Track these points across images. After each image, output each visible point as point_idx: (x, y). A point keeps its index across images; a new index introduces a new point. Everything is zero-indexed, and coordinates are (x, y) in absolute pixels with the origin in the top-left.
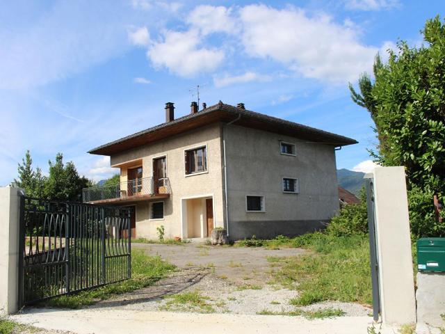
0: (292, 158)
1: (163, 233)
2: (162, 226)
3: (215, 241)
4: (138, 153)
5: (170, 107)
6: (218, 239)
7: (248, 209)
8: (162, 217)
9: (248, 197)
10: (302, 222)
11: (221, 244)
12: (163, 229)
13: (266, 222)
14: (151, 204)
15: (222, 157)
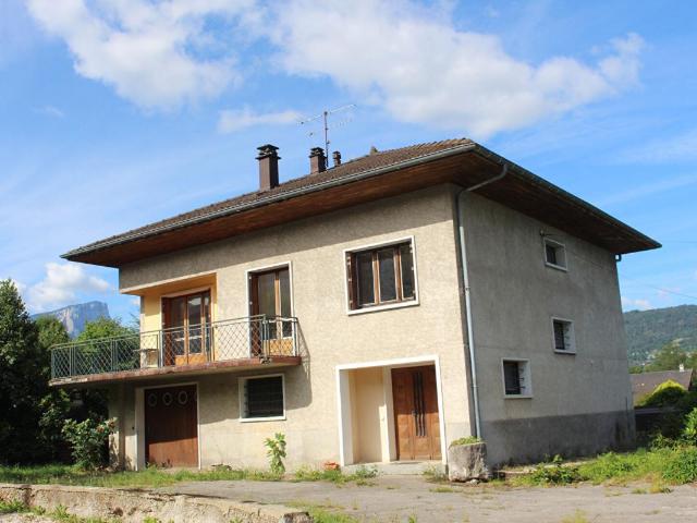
0: (561, 274)
1: (282, 453)
2: (278, 436)
3: (465, 473)
4: (201, 260)
5: (270, 155)
6: (471, 467)
7: (508, 392)
8: (281, 414)
9: (505, 362)
10: (585, 417)
11: (481, 479)
12: (283, 443)
13: (534, 421)
14: (242, 381)
15: (460, 266)
